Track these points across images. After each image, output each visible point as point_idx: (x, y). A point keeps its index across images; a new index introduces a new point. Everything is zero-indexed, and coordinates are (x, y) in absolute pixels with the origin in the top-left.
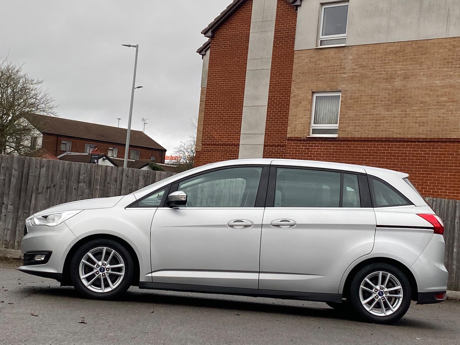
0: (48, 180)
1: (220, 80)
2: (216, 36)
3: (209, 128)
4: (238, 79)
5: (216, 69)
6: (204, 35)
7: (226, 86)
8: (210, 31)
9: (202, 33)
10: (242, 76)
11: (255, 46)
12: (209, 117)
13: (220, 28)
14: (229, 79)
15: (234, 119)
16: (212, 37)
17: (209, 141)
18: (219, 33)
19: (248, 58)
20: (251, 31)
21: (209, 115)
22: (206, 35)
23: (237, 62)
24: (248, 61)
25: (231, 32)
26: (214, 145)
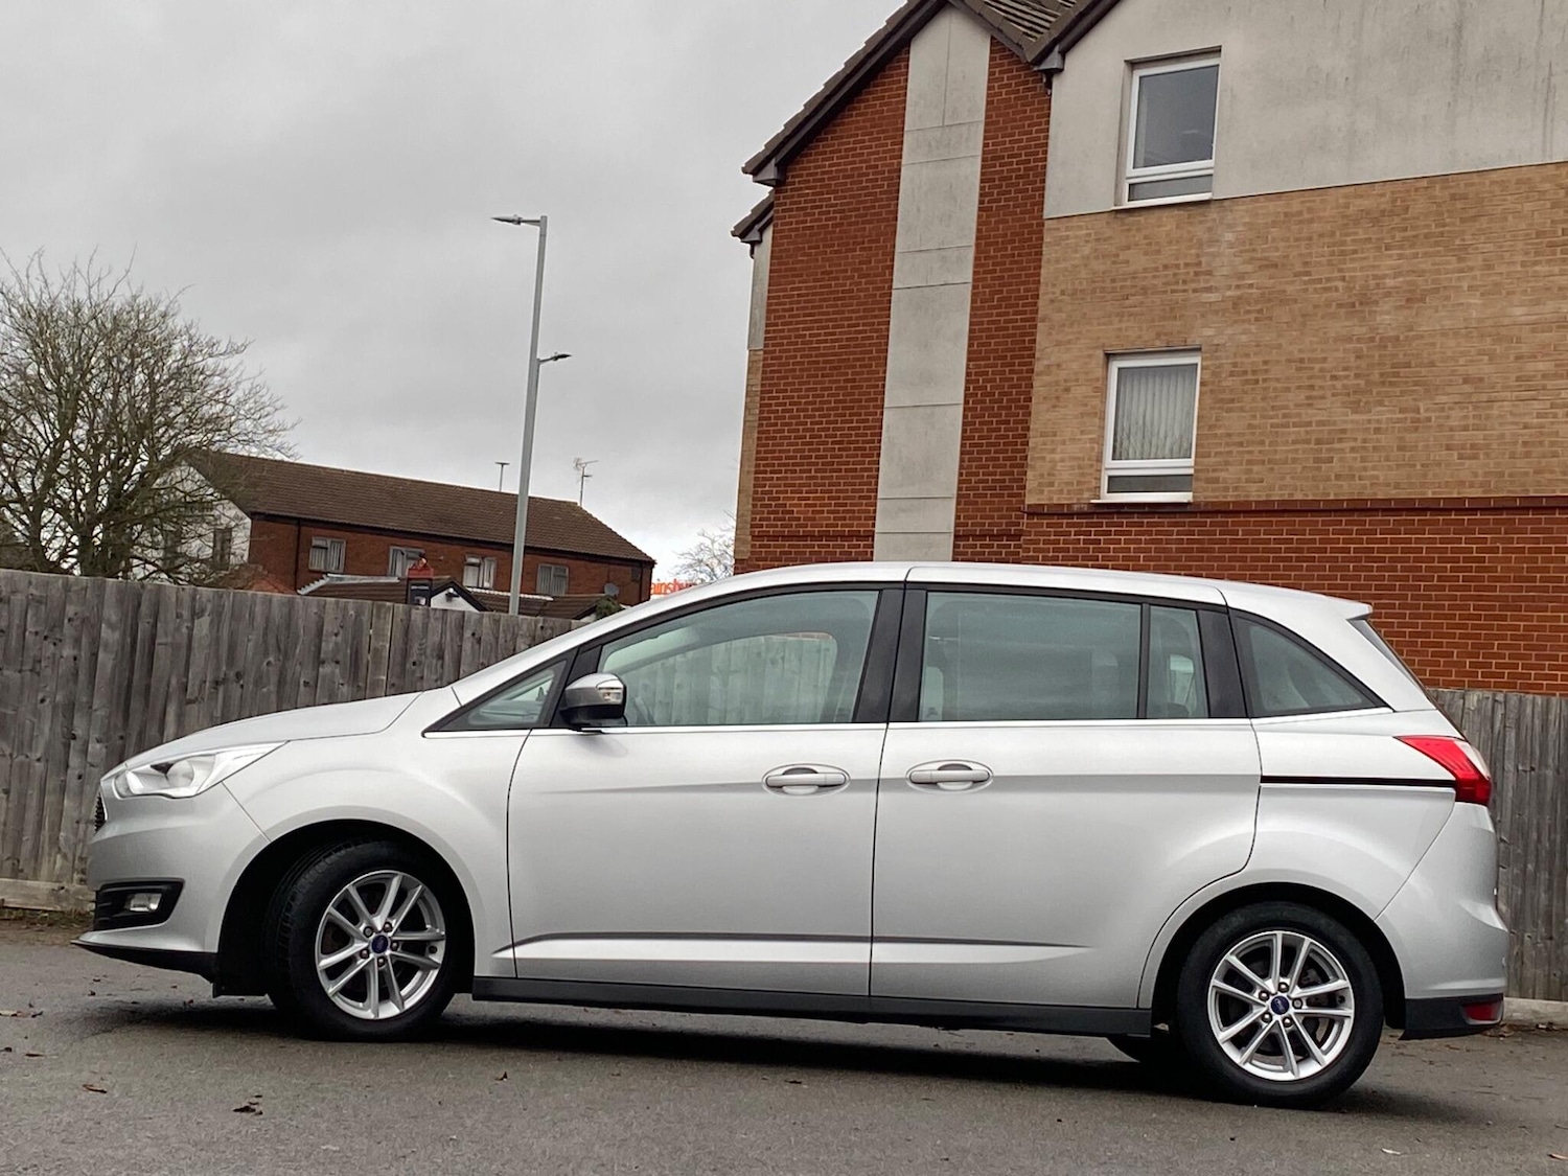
0: (217, 657)
1: (806, 322)
2: (790, 180)
3: (775, 481)
4: (866, 317)
5: (792, 289)
6: (751, 176)
7: (826, 341)
8: (773, 162)
9: (745, 171)
10: (880, 309)
11: (918, 210)
12: (773, 445)
13: (805, 152)
14: (836, 320)
15: (856, 449)
16: (778, 185)
17: (776, 526)
18: (801, 169)
19: (898, 250)
20: (904, 161)
21: (775, 438)
22: (760, 178)
23: (860, 263)
24: (896, 258)
25: (839, 165)
26: (790, 537)
